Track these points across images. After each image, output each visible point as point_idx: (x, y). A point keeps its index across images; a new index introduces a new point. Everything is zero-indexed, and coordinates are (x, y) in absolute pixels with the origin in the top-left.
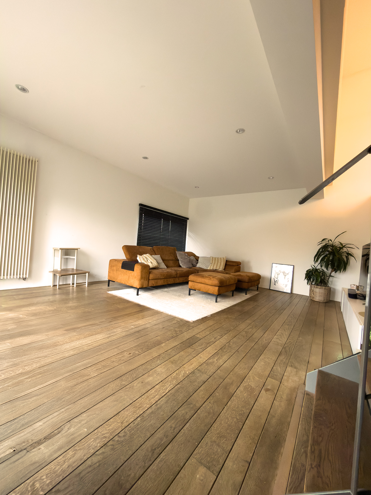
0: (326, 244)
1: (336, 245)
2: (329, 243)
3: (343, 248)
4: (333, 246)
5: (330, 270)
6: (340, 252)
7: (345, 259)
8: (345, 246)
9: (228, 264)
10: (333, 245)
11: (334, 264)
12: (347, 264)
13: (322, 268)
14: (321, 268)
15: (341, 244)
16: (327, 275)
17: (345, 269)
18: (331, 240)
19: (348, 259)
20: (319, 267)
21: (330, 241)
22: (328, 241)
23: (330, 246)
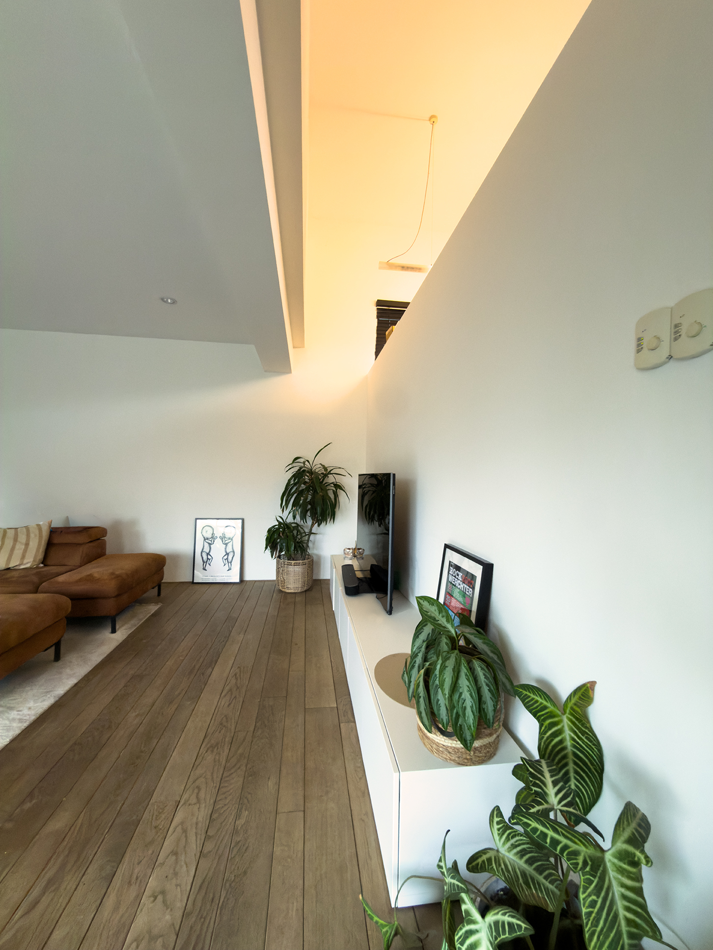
0: (301, 468)
1: (317, 471)
2: (305, 466)
3: (329, 475)
4: (311, 472)
5: (309, 521)
6: (324, 483)
7: (332, 496)
8: (332, 472)
9: (56, 540)
10: (311, 470)
11: (316, 509)
12: (335, 505)
13: (295, 521)
14: (293, 521)
15: (325, 469)
16: (305, 533)
17: (333, 516)
18: (308, 461)
19: (336, 495)
20: (290, 520)
21: (307, 463)
22: (304, 463)
23: (308, 472)
